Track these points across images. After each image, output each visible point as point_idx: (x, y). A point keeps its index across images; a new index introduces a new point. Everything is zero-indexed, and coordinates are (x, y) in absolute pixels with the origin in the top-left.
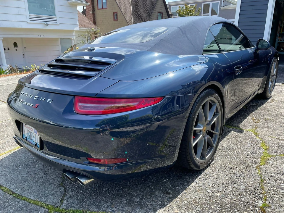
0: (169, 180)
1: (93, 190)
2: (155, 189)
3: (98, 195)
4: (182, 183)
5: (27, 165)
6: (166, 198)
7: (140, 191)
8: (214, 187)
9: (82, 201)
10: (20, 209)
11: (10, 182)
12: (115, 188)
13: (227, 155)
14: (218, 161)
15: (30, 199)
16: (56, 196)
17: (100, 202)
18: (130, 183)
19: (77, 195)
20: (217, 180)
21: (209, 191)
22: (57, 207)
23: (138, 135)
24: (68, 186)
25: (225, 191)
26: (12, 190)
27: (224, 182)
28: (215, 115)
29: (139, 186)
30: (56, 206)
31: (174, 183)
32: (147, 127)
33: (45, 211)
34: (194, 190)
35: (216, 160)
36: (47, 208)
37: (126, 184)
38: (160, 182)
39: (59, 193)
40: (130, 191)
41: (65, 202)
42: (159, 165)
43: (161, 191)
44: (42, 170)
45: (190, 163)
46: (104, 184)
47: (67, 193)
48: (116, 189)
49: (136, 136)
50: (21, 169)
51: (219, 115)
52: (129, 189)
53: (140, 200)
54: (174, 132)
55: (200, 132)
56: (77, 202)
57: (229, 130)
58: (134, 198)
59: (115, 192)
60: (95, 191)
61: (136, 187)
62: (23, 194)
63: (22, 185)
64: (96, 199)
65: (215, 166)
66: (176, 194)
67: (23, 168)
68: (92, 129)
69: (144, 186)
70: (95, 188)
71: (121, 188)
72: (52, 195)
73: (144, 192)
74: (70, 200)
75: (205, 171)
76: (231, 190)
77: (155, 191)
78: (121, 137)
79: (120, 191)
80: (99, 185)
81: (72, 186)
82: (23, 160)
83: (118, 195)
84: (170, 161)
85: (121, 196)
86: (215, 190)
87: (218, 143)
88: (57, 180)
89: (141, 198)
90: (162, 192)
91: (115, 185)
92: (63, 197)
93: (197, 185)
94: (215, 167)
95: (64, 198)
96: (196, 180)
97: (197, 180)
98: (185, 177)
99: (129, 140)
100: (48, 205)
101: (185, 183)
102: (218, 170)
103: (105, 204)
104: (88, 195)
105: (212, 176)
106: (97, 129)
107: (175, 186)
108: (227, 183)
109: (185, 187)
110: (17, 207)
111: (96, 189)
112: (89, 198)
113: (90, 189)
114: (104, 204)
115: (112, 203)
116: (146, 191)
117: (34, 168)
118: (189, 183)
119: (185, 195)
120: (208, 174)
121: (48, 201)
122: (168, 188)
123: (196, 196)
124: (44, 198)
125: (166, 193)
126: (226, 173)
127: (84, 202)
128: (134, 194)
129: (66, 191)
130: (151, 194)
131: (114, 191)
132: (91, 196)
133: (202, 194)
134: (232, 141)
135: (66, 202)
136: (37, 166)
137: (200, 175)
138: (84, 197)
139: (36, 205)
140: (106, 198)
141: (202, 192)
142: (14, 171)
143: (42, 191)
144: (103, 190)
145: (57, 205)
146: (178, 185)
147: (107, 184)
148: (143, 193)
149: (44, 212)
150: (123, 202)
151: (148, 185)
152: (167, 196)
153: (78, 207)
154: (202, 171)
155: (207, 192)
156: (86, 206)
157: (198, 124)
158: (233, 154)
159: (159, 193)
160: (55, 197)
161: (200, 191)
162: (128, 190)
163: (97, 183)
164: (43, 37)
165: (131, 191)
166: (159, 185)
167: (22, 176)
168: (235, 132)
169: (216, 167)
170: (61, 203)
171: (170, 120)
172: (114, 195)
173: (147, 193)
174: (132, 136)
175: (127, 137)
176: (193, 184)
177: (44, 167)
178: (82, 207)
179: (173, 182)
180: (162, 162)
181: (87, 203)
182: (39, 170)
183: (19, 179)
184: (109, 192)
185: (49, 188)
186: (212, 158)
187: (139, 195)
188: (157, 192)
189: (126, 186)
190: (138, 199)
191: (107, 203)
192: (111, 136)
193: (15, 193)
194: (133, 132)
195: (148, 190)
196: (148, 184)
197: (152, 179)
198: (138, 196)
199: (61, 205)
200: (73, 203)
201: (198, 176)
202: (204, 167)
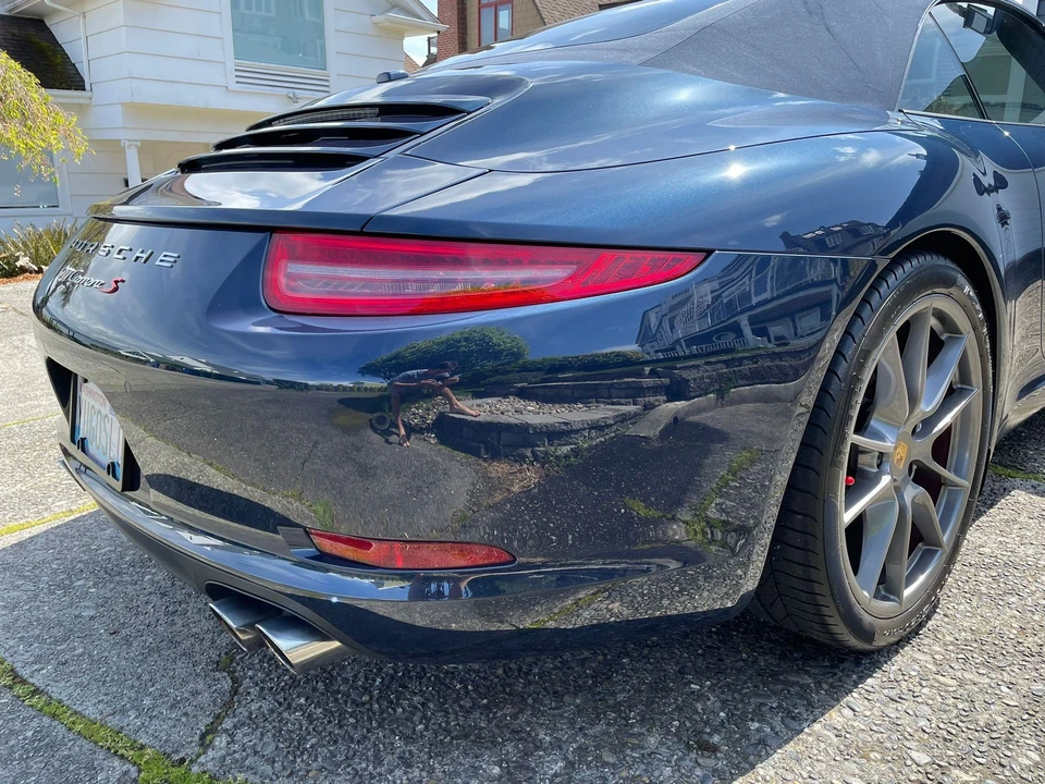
0: (716, 685)
1: (354, 702)
2: (643, 721)
3: (374, 724)
4: (780, 706)
5: (109, 572)
6: (698, 772)
7: (572, 723)
8: (945, 739)
9: (297, 748)
10: (21, 755)
11: (20, 635)
12: (457, 700)
13: (1005, 593)
14: (957, 615)
15: (76, 713)
16: (189, 709)
17: (378, 761)
18: (530, 683)
19: (280, 714)
20: (960, 706)
21: (923, 758)
22: (182, 761)
23: (576, 452)
24: (250, 673)
25: (1004, 762)
26: (18, 666)
27: (1000, 719)
28: (952, 394)
29: (567, 698)
30: (176, 757)
31: (742, 701)
32: (623, 419)
33: (126, 773)
34: (842, 747)
35: (949, 612)
36: (135, 764)
37: (510, 685)
38: (672, 690)
39: (205, 698)
40: (523, 718)
41: (221, 741)
42: (665, 602)
43: (676, 735)
44: (164, 595)
45: (825, 611)
46: (410, 678)
47: (239, 702)
48: (460, 706)
49: (567, 457)
50: (84, 585)
51: (975, 396)
52: (522, 711)
53: (565, 768)
54: (752, 463)
55: (879, 466)
56: (272, 747)
57: (1007, 485)
58: (540, 757)
59: (452, 717)
60: (364, 704)
61: (553, 705)
62: (55, 691)
63: (62, 651)
64: (359, 742)
65: (949, 638)
66: (746, 759)
67: (92, 583)
68: (345, 388)
69: (592, 704)
70: (367, 690)
71: (485, 701)
72: (173, 707)
73: (591, 732)
74: (244, 735)
75: (898, 658)
76: (1038, 759)
77: (644, 730)
78: (495, 455)
79: (477, 714)
80: (386, 681)
81: (268, 675)
82: (102, 551)
83: (466, 736)
84: (725, 590)
85: (478, 741)
86: (950, 753)
87: (963, 530)
88: (213, 642)
89: (570, 757)
90: (680, 740)
91: (458, 686)
92: (217, 717)
93: (856, 724)
94: (945, 645)
95: (221, 724)
96: (849, 698)
97: (854, 698)
98: (795, 679)
99: (531, 476)
100: (142, 747)
101: (795, 706)
102: (966, 660)
103: (398, 773)
104: (330, 722)
105: (932, 687)
106: (366, 389)
107: (744, 718)
108: (1014, 724)
109: (794, 724)
110: (11, 743)
111: (371, 698)
112: (330, 733)
113: (343, 695)
114: (391, 772)
115: (431, 771)
116: (598, 728)
117: (136, 584)
118: (815, 709)
119: (797, 768)
120: (913, 673)
121: (150, 732)
122: (707, 723)
123: (854, 775)
124: (136, 717)
125: (700, 748)
126: (1006, 678)
127: (302, 753)
128: (541, 736)
129: (236, 693)
130: (625, 745)
131: (448, 713)
132: (341, 727)
133: (883, 767)
134: (1023, 532)
135: (224, 744)
136: (148, 577)
137: (871, 676)
138: (311, 728)
139: (96, 743)
140: (406, 745)
141: (883, 761)
142: (54, 593)
143: (136, 684)
144: (398, 705)
145: (181, 755)
146: (759, 715)
147: (421, 678)
148: (585, 734)
149: (119, 780)
150: (485, 771)
151: (611, 702)
152: (701, 761)
153: (270, 772)
154: (882, 659)
155: (909, 762)
156: (308, 772)
157: (873, 423)
158: (1034, 589)
159: (661, 743)
160: (186, 714)
161: (872, 755)
162: (515, 717)
163: (380, 670)
165: (528, 723)
166: (665, 704)
167: (77, 613)
168: (1037, 494)
169: (952, 643)
170: (202, 745)
171: (732, 403)
172: (447, 732)
173: (606, 738)
174: (546, 453)
175: (523, 458)
176: (836, 716)
177: (173, 584)
178: (288, 776)
179: (737, 696)
180: (684, 589)
181: (316, 760)
182: (150, 594)
183: (60, 624)
184: (424, 716)
185: (171, 674)
186: (930, 601)
187: (564, 747)
188: (652, 740)
189: (510, 694)
190: (556, 762)
191: (409, 766)
192: (442, 443)
193: (24, 682)
194: (554, 434)
195: (609, 724)
196: (613, 694)
197: (630, 673)
198: (560, 748)
199: (199, 756)
200: (256, 753)
201: (862, 679)
202: (893, 639)
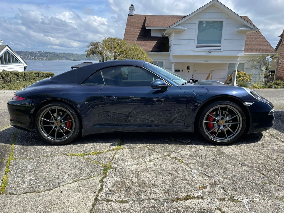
55: (53, 124)
164: (206, 62)
